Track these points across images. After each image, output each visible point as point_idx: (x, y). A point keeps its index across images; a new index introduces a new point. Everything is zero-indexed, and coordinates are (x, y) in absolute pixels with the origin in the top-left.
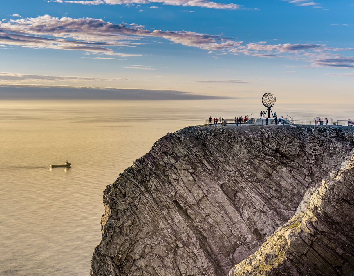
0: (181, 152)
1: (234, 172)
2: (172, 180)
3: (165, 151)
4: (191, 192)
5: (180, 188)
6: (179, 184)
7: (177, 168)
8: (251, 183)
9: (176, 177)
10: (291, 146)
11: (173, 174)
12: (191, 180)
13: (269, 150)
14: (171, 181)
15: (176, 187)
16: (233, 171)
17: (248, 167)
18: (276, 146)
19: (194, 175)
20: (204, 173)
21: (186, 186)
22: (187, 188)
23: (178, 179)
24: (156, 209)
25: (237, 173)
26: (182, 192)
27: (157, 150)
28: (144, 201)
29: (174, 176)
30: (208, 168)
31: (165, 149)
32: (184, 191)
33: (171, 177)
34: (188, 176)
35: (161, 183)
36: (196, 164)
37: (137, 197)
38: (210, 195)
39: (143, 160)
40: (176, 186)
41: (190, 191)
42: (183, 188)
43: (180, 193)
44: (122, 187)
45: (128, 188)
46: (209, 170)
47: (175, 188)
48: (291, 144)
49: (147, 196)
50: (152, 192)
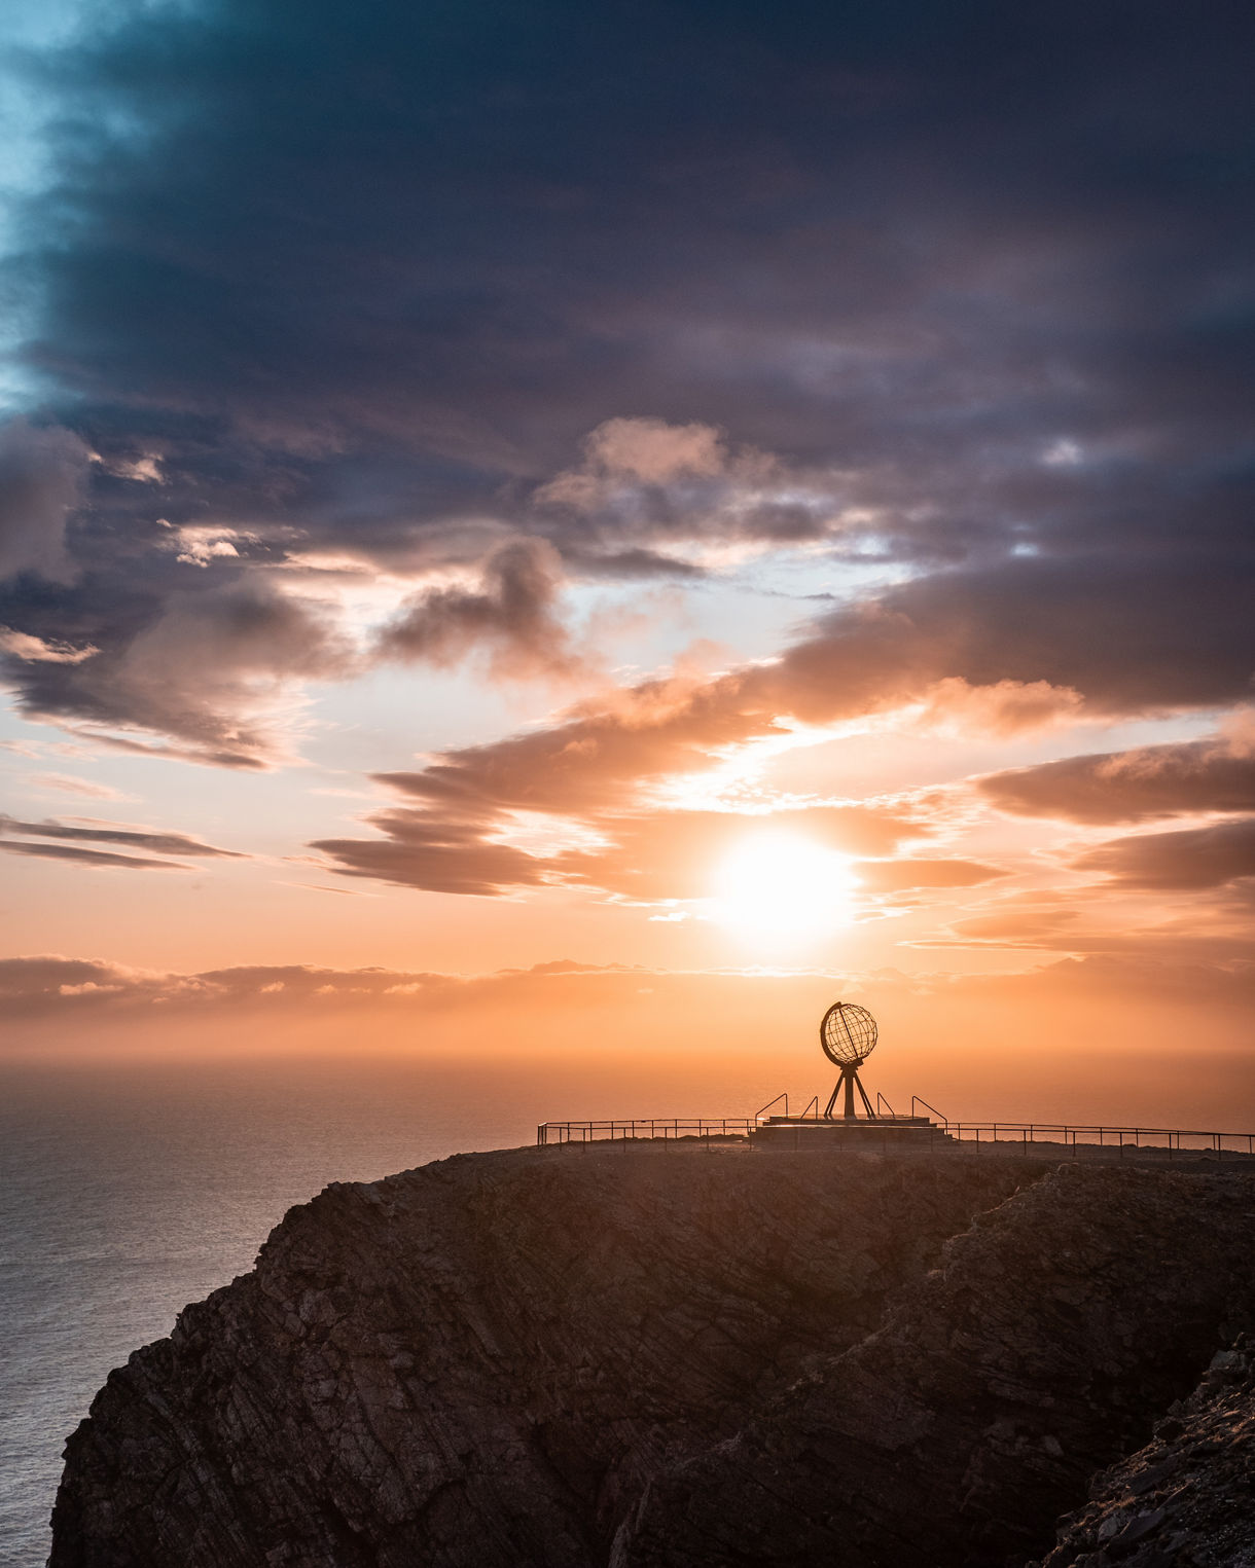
0: (371, 1274)
1: (588, 1369)
2: (315, 1403)
3: (304, 1267)
4: (395, 1465)
5: (346, 1442)
6: (345, 1425)
7: (339, 1345)
8: (656, 1425)
9: (337, 1390)
10: (833, 1249)
11: (319, 1376)
12: (399, 1405)
13: (737, 1270)
14: (313, 1408)
15: (332, 1439)
16: (585, 1364)
17: (642, 1348)
18: (768, 1250)
19: (412, 1384)
20: (459, 1375)
21: (371, 1433)
22: (378, 1442)
23: (343, 1397)
24: (236, 1539)
25: (601, 1374)
26: (353, 1459)
27: (277, 1263)
28: (189, 1497)
29: (325, 1388)
30: (484, 1350)
31: (304, 1258)
32: (365, 1456)
33: (312, 1389)
34: (388, 1385)
35: (268, 1417)
36: (430, 1329)
37: (164, 1479)
38: (479, 1476)
39: (214, 1307)
40: (331, 1431)
41: (391, 1455)
42: (361, 1442)
43: (346, 1467)
44: (105, 1432)
45: (131, 1437)
46: (492, 1357)
47: (324, 1440)
48: (831, 1243)
49: (203, 1477)
50: (231, 1461)
